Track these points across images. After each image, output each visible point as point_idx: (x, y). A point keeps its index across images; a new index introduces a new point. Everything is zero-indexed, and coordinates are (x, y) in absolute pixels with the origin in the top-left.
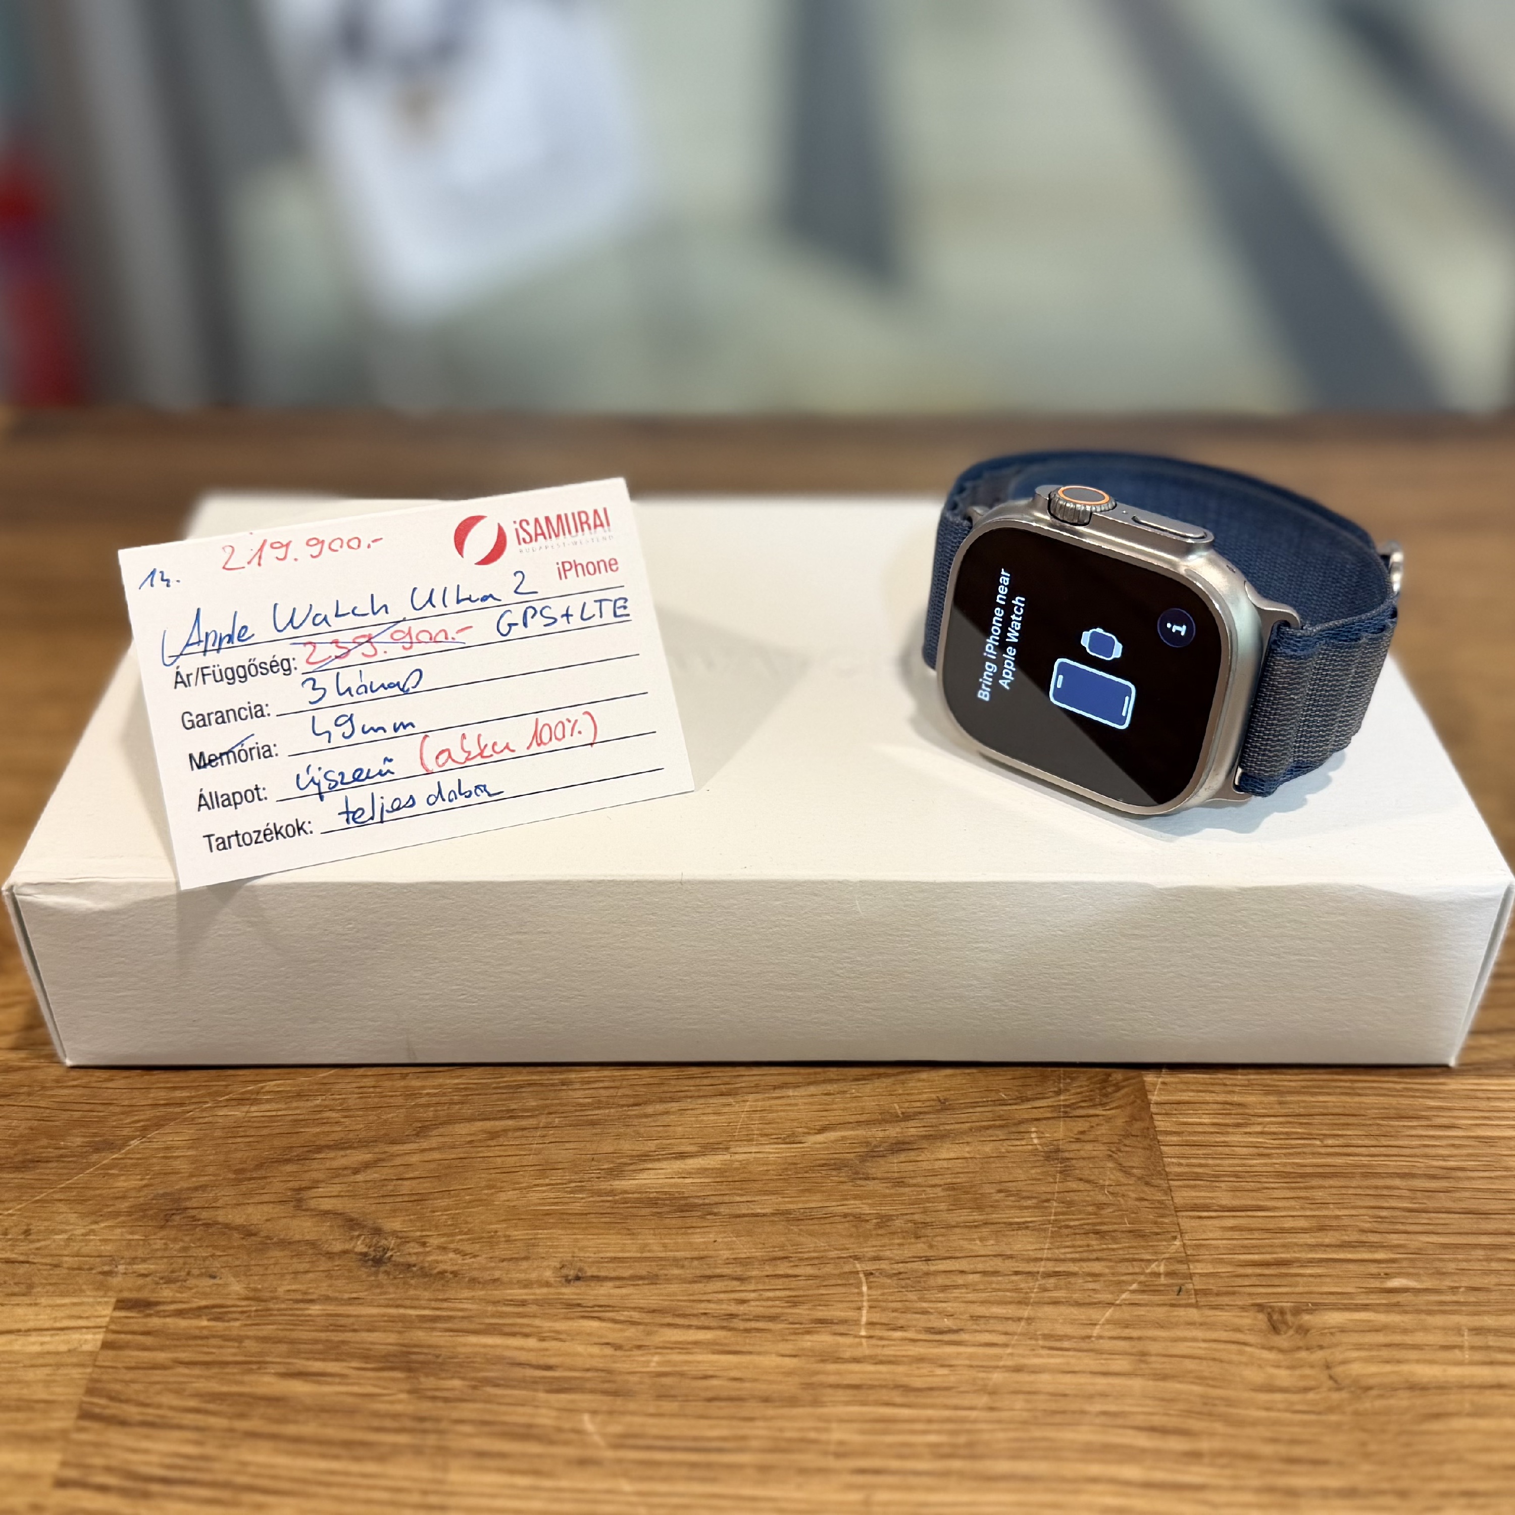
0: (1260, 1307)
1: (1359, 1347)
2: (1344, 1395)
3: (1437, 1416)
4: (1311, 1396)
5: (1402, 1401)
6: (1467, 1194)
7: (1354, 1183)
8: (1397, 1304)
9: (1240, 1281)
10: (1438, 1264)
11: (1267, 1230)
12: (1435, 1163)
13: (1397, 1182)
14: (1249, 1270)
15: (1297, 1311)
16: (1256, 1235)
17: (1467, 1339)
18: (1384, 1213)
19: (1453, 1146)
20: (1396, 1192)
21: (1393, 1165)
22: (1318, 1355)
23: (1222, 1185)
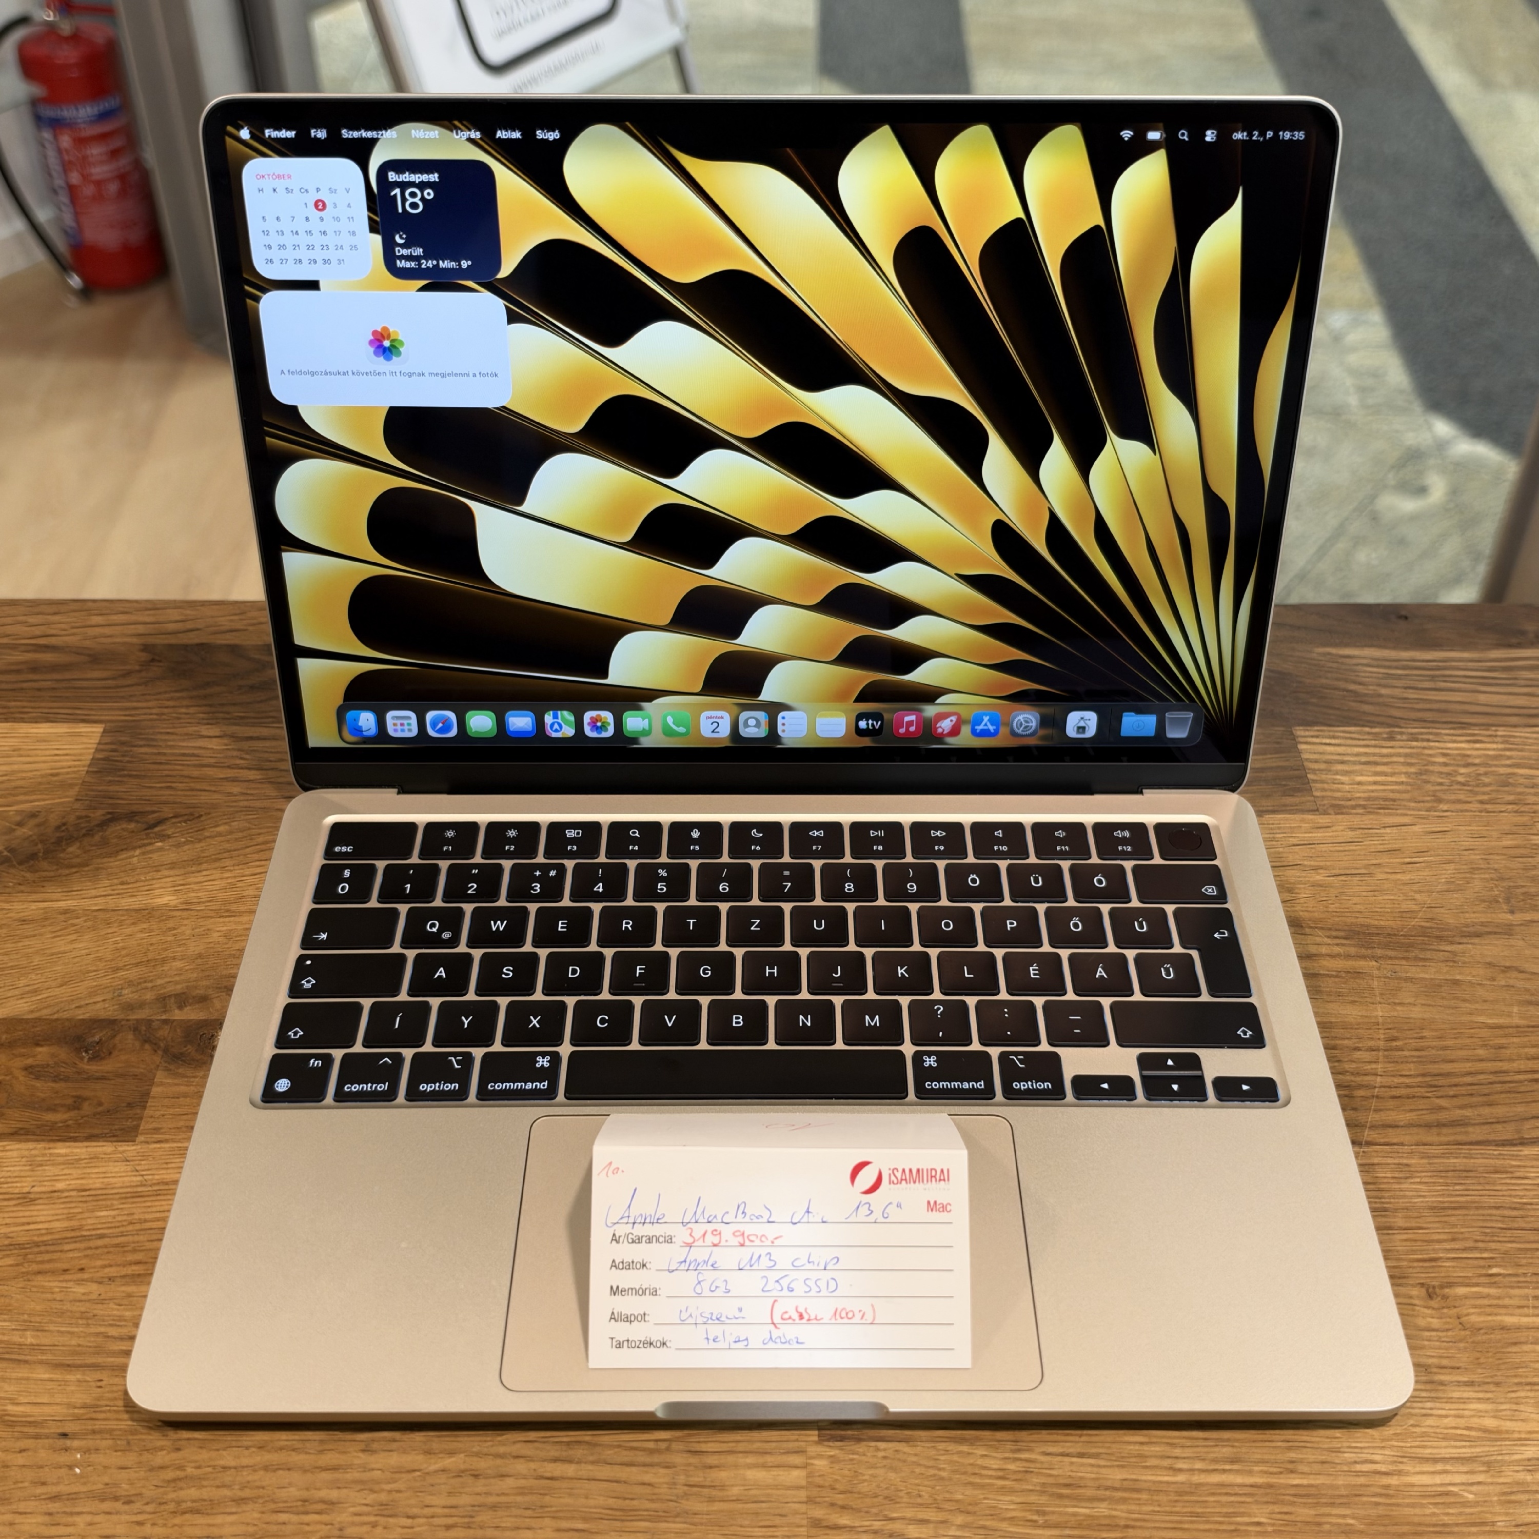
0: (1422, 1285)
1: (1475, 1307)
2: (1467, 1333)
3: (1515, 1344)
4: (1450, 1333)
5: (1497, 1336)
6: (1533, 1219)
7: (1472, 1213)
8: (1495, 1283)
9: (1411, 1270)
10: (1516, 1260)
11: (1426, 1241)
12: (1515, 1200)
13: (1494, 1212)
14: (1416, 1264)
15: (1442, 1287)
16: (1419, 1243)
17: (1531, 1302)
18: (1488, 1230)
19: (1526, 1190)
20: (1494, 1218)
21: (1492, 1201)
22: (1453, 1312)
23: (1400, 1215)
